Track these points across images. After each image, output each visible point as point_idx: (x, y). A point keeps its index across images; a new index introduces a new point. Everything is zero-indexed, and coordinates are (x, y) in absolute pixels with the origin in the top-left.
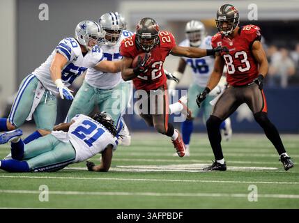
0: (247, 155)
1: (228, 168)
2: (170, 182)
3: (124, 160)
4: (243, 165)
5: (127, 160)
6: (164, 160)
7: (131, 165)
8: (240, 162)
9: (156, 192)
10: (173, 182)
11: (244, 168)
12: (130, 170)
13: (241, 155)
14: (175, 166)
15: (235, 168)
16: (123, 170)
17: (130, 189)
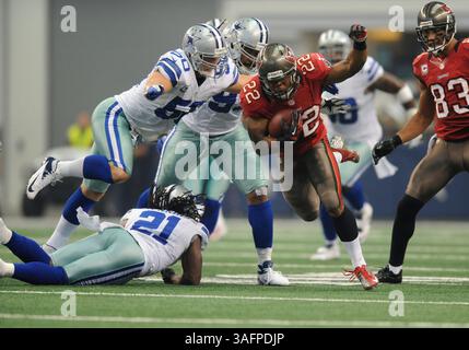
0: (436, 257)
1: (405, 279)
2: (307, 302)
3: (230, 264)
4: (428, 274)
5: (234, 265)
6: (295, 266)
7: (241, 273)
8: (423, 269)
9: (283, 319)
10: (311, 302)
11: (431, 279)
12: (240, 282)
13: (426, 257)
14: (315, 275)
15: (415, 279)
16: (227, 282)
17: (240, 314)
